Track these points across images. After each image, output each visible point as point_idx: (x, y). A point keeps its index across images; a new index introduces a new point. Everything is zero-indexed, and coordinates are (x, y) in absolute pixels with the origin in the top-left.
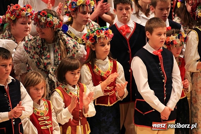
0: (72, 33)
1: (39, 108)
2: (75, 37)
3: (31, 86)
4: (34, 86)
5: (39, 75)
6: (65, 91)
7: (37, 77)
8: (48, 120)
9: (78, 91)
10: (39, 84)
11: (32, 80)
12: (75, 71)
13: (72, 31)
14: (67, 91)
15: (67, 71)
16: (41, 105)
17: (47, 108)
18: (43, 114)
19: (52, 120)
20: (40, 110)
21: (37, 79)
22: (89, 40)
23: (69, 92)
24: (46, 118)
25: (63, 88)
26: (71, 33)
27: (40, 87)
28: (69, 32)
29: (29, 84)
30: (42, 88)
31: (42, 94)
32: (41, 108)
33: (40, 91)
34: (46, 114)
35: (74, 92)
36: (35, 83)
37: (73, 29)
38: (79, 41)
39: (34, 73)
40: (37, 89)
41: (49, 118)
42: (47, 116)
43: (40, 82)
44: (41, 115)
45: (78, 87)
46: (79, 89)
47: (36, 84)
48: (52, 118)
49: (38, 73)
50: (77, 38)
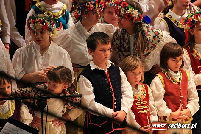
0: (173, 17)
1: (136, 93)
2: (176, 22)
3: (129, 71)
4: (131, 71)
5: (137, 60)
6: (167, 76)
7: (135, 62)
8: (145, 105)
9: (180, 77)
10: (137, 69)
11: (130, 65)
12: (177, 58)
13: (173, 15)
14: (168, 76)
15: (169, 58)
16: (138, 90)
17: (144, 93)
18: (140, 98)
19: (149, 104)
20: (138, 94)
21: (135, 64)
22: (187, 24)
23: (171, 77)
24: (143, 103)
25: (165, 73)
26: (171, 17)
27: (138, 73)
28: (170, 17)
29: (127, 69)
30: (140, 73)
31: (139, 79)
32: (139, 93)
33: (138, 76)
34: (143, 99)
35: (176, 77)
36: (133, 68)
37: (173, 14)
38: (180, 25)
39: (132, 58)
40: (134, 74)
41: (146, 103)
42: (144, 100)
43: (138, 67)
44: (138, 100)
45: (181, 73)
46: (181, 75)
47: (134, 70)
48: (150, 102)
49: (136, 58)
50: (178, 23)
